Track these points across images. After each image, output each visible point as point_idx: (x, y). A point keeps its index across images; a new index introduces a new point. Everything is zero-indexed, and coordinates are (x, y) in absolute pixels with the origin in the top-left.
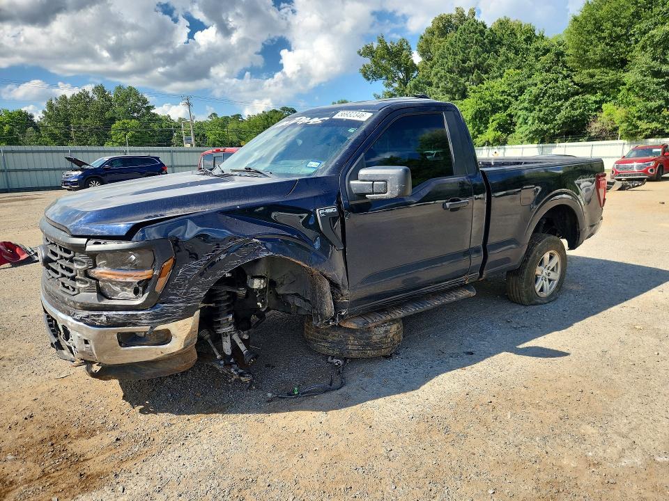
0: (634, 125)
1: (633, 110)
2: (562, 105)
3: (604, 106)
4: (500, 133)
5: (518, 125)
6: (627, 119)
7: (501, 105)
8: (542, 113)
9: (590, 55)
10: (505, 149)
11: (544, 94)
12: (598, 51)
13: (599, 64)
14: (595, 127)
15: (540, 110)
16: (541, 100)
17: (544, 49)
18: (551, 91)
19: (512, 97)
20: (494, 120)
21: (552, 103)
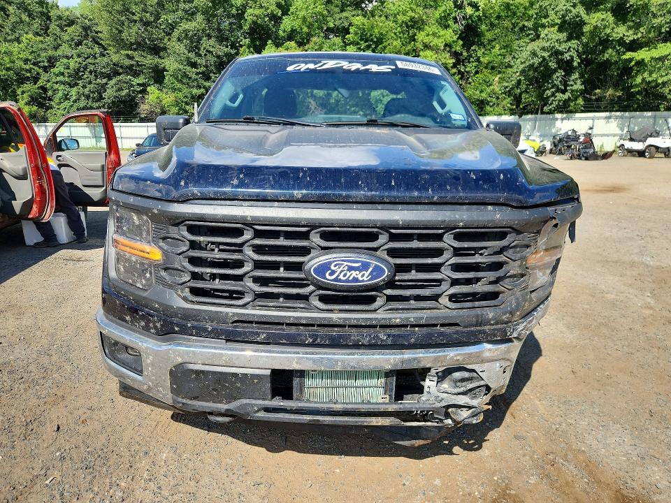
0: (183, 109)
1: (180, 95)
2: (106, 84)
3: (149, 89)
4: (35, 108)
5: (56, 100)
6: (177, 103)
7: (28, 75)
8: (88, 89)
9: (124, 36)
10: (46, 126)
11: (85, 69)
12: (132, 33)
13: (135, 46)
14: (144, 109)
15: (84, 87)
16: (82, 75)
17: (68, 20)
18: (91, 67)
19: (40, 67)
20: (23, 92)
21: (96, 80)
